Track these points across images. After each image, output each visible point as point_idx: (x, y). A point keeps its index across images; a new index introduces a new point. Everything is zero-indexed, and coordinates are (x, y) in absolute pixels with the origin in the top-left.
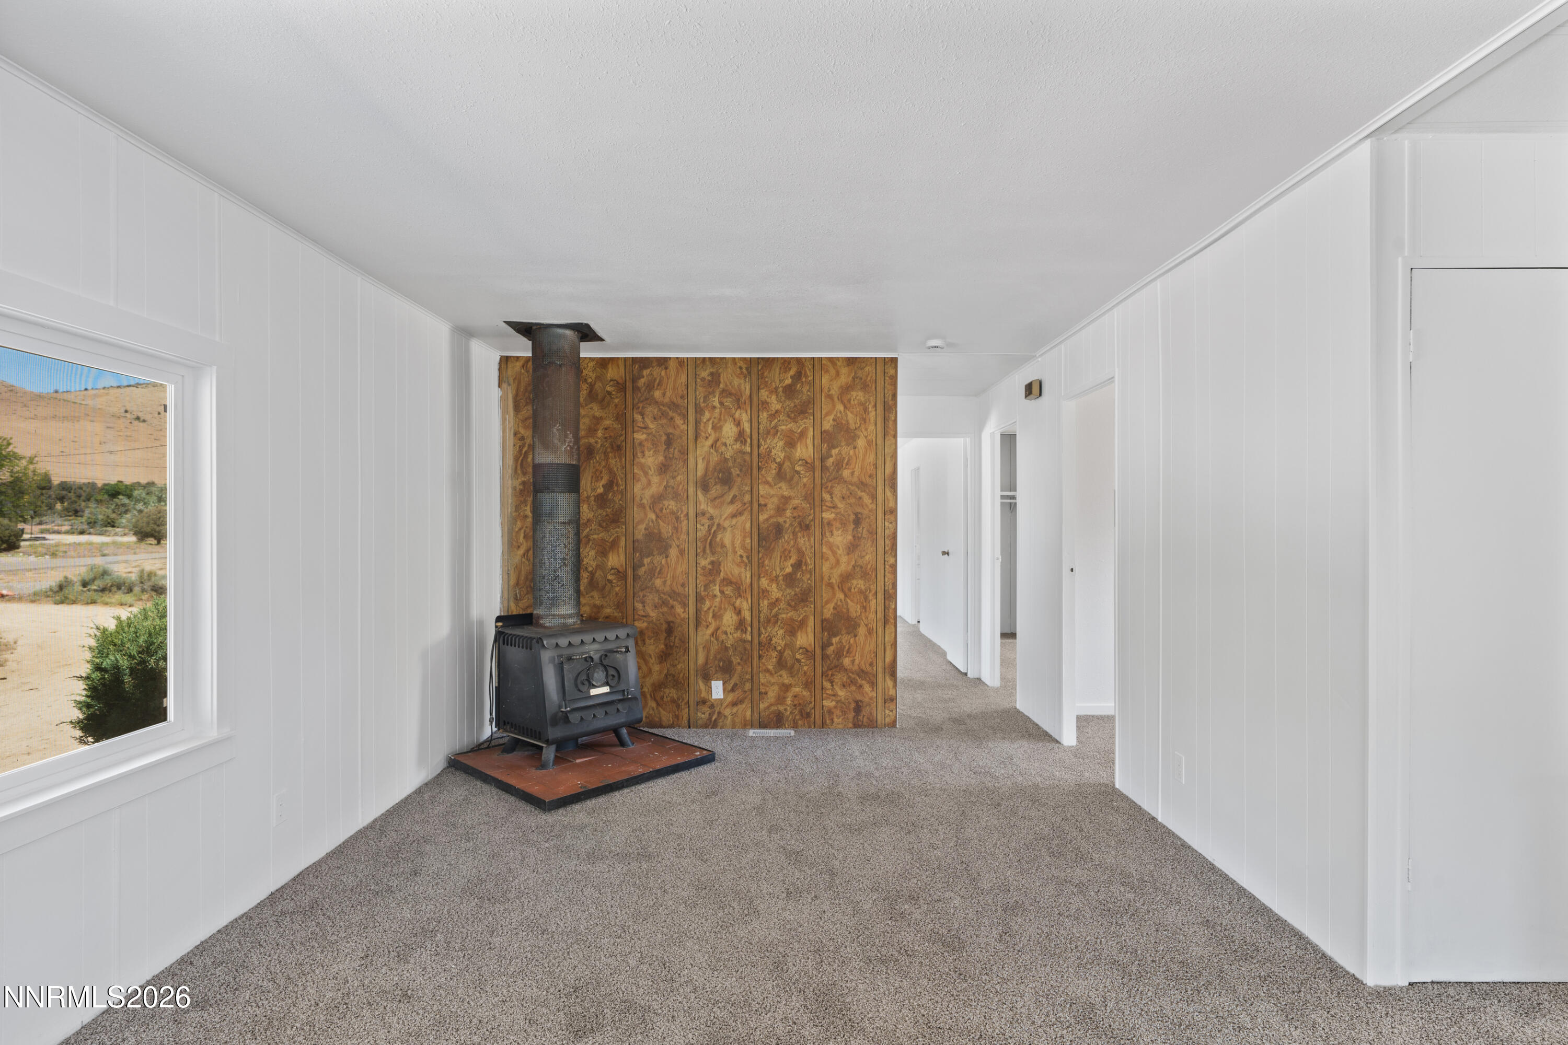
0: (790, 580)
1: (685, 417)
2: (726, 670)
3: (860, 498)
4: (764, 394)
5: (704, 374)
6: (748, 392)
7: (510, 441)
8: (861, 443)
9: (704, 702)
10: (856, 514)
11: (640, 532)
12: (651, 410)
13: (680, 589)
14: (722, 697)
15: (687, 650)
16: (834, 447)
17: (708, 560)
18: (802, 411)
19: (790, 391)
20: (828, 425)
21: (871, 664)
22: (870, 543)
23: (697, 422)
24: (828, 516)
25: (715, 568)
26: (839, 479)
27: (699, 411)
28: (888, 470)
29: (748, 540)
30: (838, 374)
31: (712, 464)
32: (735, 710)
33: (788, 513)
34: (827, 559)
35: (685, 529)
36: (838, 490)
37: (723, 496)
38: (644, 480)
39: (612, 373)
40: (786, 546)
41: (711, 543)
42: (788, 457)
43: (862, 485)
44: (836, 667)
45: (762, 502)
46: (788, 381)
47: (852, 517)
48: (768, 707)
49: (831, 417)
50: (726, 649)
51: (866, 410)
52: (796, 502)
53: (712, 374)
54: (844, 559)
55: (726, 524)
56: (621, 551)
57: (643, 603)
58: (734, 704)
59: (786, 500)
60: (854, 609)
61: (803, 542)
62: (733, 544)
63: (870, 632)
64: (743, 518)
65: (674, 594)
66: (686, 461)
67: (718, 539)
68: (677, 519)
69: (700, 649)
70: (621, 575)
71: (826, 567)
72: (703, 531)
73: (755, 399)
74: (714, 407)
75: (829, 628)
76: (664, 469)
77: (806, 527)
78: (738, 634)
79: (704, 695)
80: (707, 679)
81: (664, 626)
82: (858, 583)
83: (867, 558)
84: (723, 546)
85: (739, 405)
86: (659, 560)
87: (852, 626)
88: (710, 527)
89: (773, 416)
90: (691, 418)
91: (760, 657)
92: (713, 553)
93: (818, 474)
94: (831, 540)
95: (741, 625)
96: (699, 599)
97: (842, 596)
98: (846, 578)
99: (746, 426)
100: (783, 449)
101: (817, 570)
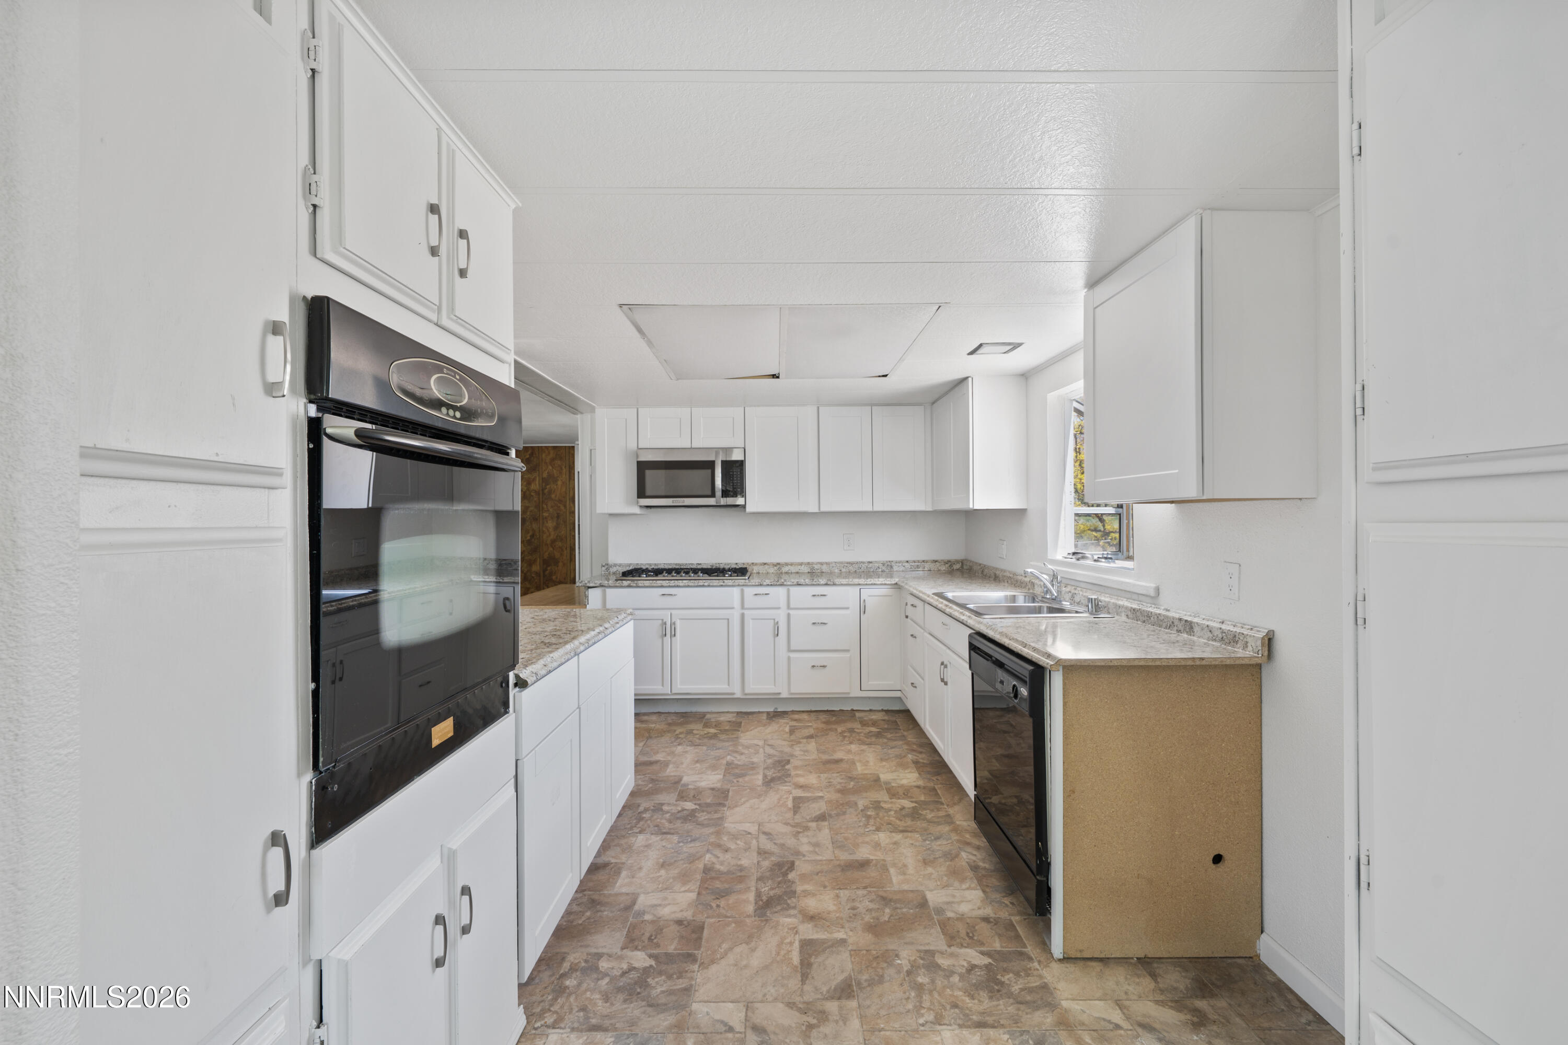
8: (559, 483)
10: (558, 514)
16: (548, 485)
20: (545, 475)
24: (545, 514)
28: (571, 495)
30: (549, 453)
33: (528, 513)
42: (528, 489)
43: (560, 501)
46: (528, 456)
47: (556, 515)
51: (561, 469)
52: (532, 509)
54: (553, 533)
60: (557, 555)
61: (535, 526)
63: (564, 564)
71: (545, 536)
75: (546, 563)
77: (535, 519)
82: (559, 544)
83: (563, 532)
87: (556, 562)
93: (541, 496)
94: (547, 525)
97: (552, 549)
98: (553, 541)
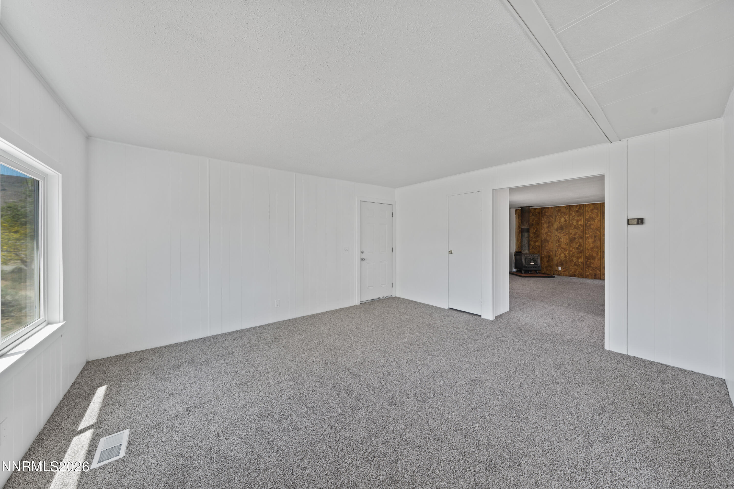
0: (577, 248)
1: (553, 218)
2: (562, 265)
3: (596, 232)
4: (571, 212)
5: (557, 209)
6: (567, 212)
7: (517, 224)
9: (557, 271)
11: (543, 239)
12: (545, 217)
13: (551, 249)
14: (561, 270)
15: (553, 261)
17: (558, 244)
18: (581, 215)
19: (577, 211)
21: (599, 266)
22: (599, 241)
23: (555, 218)
25: (559, 246)
26: (591, 228)
27: (556, 216)
29: (567, 240)
31: (559, 226)
32: (564, 273)
34: (587, 244)
35: (552, 238)
36: (590, 231)
37: (561, 232)
38: (544, 230)
39: (537, 211)
40: (577, 242)
41: (558, 241)
44: (589, 266)
45: (570, 233)
48: (572, 273)
49: (588, 216)
50: (562, 261)
53: (559, 209)
55: (562, 237)
56: (539, 242)
57: (543, 252)
58: (564, 272)
59: (577, 232)
62: (564, 241)
64: (566, 236)
65: (550, 250)
66: (553, 226)
67: (560, 240)
68: (551, 236)
69: (556, 261)
70: (539, 246)
72: (556, 239)
73: (569, 213)
74: (559, 215)
76: (548, 227)
78: (565, 258)
79: (557, 269)
80: (558, 266)
81: (548, 256)
84: (561, 241)
85: (565, 214)
86: (547, 244)
88: (558, 238)
89: (573, 216)
90: (554, 217)
91: (570, 263)
92: (559, 243)
95: (565, 256)
96: (556, 251)
99: (567, 219)
100: (576, 223)
101: (584, 246)
